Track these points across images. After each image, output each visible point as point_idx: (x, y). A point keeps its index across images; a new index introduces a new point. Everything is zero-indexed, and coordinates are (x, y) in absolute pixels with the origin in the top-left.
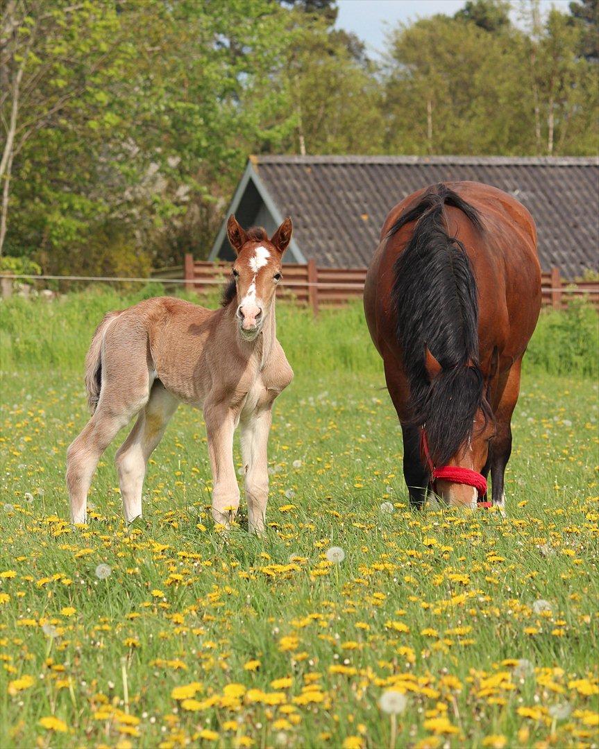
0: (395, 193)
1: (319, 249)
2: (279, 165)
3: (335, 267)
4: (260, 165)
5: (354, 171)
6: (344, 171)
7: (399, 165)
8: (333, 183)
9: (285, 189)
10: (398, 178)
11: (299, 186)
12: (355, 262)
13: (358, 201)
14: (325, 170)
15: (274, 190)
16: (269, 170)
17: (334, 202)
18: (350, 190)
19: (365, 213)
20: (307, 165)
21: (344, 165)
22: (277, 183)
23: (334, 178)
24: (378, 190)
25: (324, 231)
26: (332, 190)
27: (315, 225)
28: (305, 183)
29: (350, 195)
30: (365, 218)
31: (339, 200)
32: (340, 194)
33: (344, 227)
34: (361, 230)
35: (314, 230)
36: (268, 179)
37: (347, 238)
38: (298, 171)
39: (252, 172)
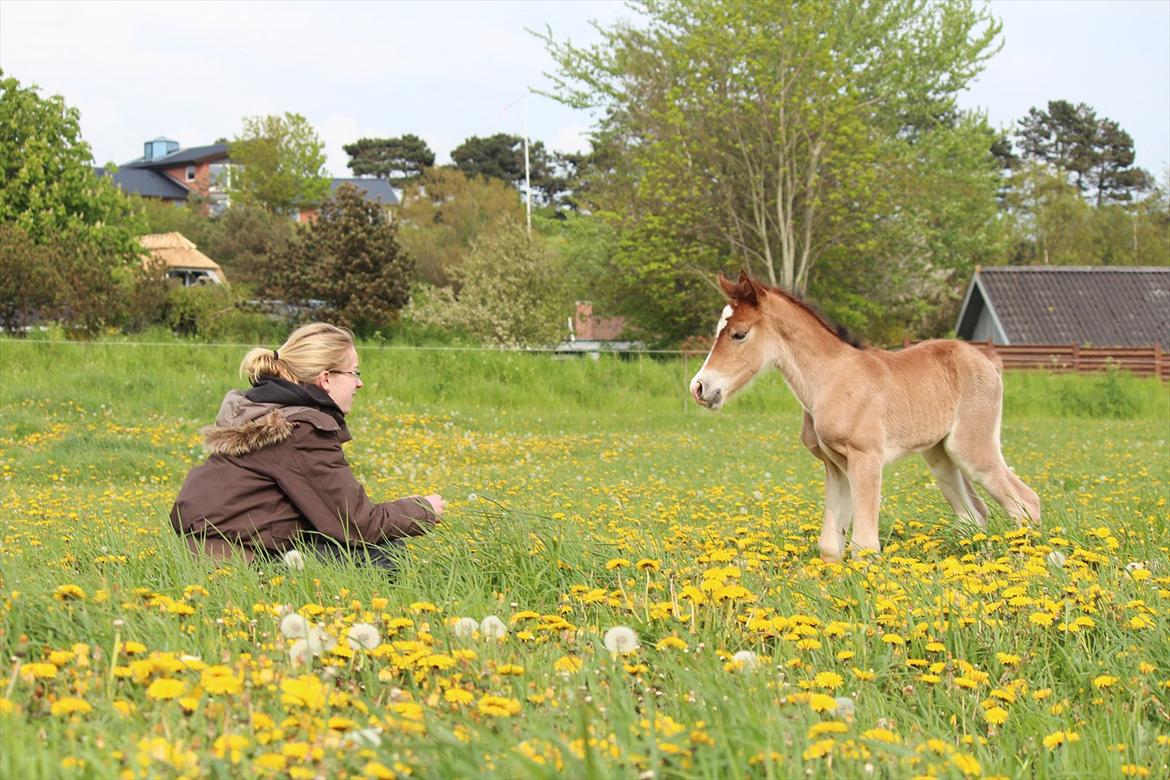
0: (1074, 292)
1: (1017, 331)
2: (995, 273)
3: (1027, 344)
4: (982, 273)
5: (1046, 276)
6: (1040, 277)
7: (1078, 273)
8: (1032, 285)
9: (998, 290)
10: (1077, 281)
11: (1007, 287)
12: (1041, 340)
13: (1047, 298)
14: (1027, 276)
15: (990, 291)
16: (988, 276)
17: (1031, 298)
18: (1043, 289)
19: (1051, 305)
20: (1015, 273)
21: (1040, 273)
22: (992, 285)
23: (1032, 281)
24: (1062, 290)
25: (1022, 318)
26: (1030, 290)
27: (1016, 314)
28: (1012, 286)
29: (1042, 294)
30: (1051, 309)
31: (1034, 297)
32: (1035, 292)
33: (1037, 316)
34: (1047, 318)
35: (1015, 318)
36: (986, 282)
37: (1037, 323)
38: (1007, 276)
39: (977, 278)
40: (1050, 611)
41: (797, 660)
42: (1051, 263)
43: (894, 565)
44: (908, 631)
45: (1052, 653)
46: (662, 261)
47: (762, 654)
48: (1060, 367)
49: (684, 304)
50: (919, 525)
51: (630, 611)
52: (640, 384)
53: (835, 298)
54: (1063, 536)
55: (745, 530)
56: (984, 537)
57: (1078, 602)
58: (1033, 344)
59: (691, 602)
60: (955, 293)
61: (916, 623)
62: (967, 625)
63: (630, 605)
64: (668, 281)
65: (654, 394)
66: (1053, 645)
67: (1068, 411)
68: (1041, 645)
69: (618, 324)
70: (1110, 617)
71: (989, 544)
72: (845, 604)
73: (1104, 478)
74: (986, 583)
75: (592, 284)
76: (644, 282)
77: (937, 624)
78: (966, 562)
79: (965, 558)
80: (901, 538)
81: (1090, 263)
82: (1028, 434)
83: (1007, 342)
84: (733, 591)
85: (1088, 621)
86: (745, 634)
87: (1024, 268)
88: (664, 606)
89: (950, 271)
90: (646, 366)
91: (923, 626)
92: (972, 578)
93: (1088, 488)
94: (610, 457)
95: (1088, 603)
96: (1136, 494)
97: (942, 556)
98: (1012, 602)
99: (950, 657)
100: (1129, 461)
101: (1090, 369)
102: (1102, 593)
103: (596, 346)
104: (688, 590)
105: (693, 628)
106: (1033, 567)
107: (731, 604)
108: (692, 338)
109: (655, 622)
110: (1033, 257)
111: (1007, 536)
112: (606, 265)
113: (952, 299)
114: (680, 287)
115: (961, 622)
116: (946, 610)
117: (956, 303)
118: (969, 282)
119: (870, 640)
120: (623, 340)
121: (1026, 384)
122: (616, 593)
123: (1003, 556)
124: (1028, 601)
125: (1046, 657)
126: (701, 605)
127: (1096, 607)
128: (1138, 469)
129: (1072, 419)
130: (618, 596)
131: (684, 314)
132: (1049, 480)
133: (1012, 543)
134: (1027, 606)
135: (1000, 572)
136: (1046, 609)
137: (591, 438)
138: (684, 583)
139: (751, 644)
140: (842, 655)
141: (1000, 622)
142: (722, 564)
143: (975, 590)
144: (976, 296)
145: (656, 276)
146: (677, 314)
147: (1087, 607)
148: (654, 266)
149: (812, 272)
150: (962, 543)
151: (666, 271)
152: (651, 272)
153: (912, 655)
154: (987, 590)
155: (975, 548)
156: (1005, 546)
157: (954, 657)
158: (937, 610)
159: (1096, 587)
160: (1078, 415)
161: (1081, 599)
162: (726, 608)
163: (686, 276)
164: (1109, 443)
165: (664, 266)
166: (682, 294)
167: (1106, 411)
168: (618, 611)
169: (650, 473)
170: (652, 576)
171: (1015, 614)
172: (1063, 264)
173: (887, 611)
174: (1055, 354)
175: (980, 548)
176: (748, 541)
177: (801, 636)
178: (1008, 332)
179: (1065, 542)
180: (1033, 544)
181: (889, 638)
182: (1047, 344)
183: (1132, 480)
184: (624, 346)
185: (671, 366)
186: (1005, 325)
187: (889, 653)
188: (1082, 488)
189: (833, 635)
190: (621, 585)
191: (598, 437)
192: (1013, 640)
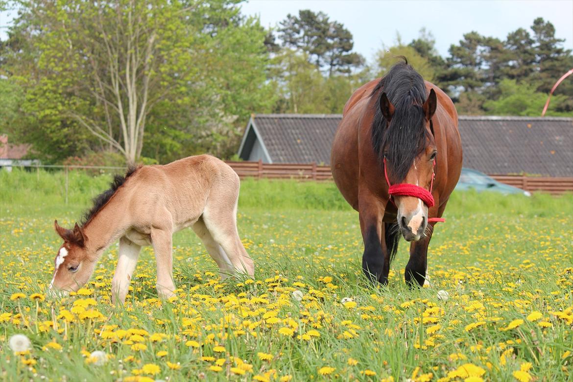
0: (313, 131)
1: (277, 155)
2: (264, 118)
3: (283, 163)
4: (255, 118)
5: (296, 121)
6: (292, 121)
7: (317, 119)
8: (287, 126)
9: (265, 129)
10: (315, 124)
11: (271, 127)
12: (292, 160)
13: (296, 134)
14: (284, 121)
15: (260, 129)
16: (259, 120)
17: (286, 134)
18: (294, 129)
19: (299, 139)
20: (276, 118)
21: (292, 118)
22: (262, 126)
23: (287, 123)
24: (306, 129)
25: (280, 147)
26: (286, 129)
27: (276, 144)
28: (274, 126)
29: (293, 131)
30: (299, 141)
31: (288, 134)
32: (289, 131)
33: (289, 145)
34: (297, 147)
35: (276, 147)
36: (258, 124)
37: (290, 150)
38: (272, 121)
39: (252, 122)
40: (292, 327)
41: (131, 357)
42: (299, 112)
43: (196, 299)
44: (203, 340)
45: (293, 353)
46: (53, 108)
47: (110, 353)
48: (303, 178)
49: (66, 136)
50: (212, 274)
51: (26, 327)
52: (38, 187)
53: (163, 133)
54: (302, 281)
55: (101, 277)
56: (253, 281)
57: (310, 321)
58: (288, 163)
59: (64, 321)
60: (238, 131)
61: (207, 334)
62: (239, 335)
63: (26, 323)
64: (56, 121)
65: (47, 193)
66: (294, 348)
67: (309, 205)
68: (286, 348)
69: (25, 149)
70: (330, 331)
71: (255, 286)
72: (163, 323)
73: (330, 247)
74: (253, 310)
75: (8, 123)
76: (41, 122)
77: (220, 335)
78: (241, 297)
79: (240, 295)
80: (200, 282)
81: (322, 112)
82: (283, 219)
83: (271, 162)
84: (92, 314)
85: (316, 333)
86: (99, 341)
87: (282, 115)
88: (48, 323)
89: (235, 117)
90: (41, 175)
91: (212, 336)
92: (243, 307)
93: (320, 253)
94: (18, 233)
95: (316, 322)
96: (351, 257)
97: (225, 294)
98: (268, 321)
99: (228, 355)
100: (347, 237)
101: (323, 179)
102: (325, 316)
103: (10, 163)
104: (63, 312)
105: (66, 337)
106: (282, 301)
107: (90, 322)
108: (71, 158)
109: (42, 333)
110: (288, 108)
111: (267, 281)
112: (16, 111)
113: (236, 135)
114: (64, 125)
115: (236, 333)
116: (227, 326)
117: (239, 138)
118: (248, 123)
119: (179, 346)
120: (27, 159)
121: (282, 188)
122: (17, 315)
123: (263, 293)
124: (278, 320)
125: (290, 356)
126: (71, 323)
127: (321, 325)
128: (352, 241)
129: (312, 211)
130: (19, 317)
131: (66, 143)
132: (296, 248)
133: (269, 285)
134: (278, 324)
135: (261, 303)
136: (290, 325)
137: (6, 221)
138: (61, 309)
139: (103, 347)
140: (160, 354)
141: (261, 333)
142: (85, 297)
143: (245, 314)
144: (252, 133)
145: (49, 118)
146: (62, 143)
147: (316, 325)
148: (48, 112)
149: (148, 117)
150: (238, 285)
151: (55, 115)
152: (46, 116)
153: (205, 355)
154: (253, 314)
155: (246, 288)
156: (265, 287)
157: (231, 355)
158: (221, 326)
159: (321, 312)
160: (316, 208)
161: (312, 319)
162: (87, 324)
163: (67, 118)
164: (335, 225)
165: (54, 112)
166: (65, 130)
167: (333, 205)
168: (19, 327)
169: (43, 243)
170: (40, 304)
171: (270, 328)
172: (306, 112)
173: (190, 327)
174: (301, 169)
175: (250, 289)
176: (103, 284)
177: (135, 342)
178: (272, 156)
179: (303, 285)
180: (283, 285)
181: (190, 343)
182: (296, 163)
183: (348, 248)
184: (28, 163)
185: (58, 175)
186: (270, 151)
187: (190, 352)
188: (317, 253)
189: (155, 341)
190: (20, 311)
191: (11, 220)
192: (269, 345)
